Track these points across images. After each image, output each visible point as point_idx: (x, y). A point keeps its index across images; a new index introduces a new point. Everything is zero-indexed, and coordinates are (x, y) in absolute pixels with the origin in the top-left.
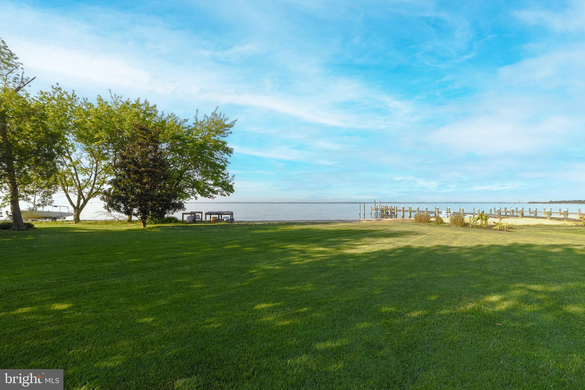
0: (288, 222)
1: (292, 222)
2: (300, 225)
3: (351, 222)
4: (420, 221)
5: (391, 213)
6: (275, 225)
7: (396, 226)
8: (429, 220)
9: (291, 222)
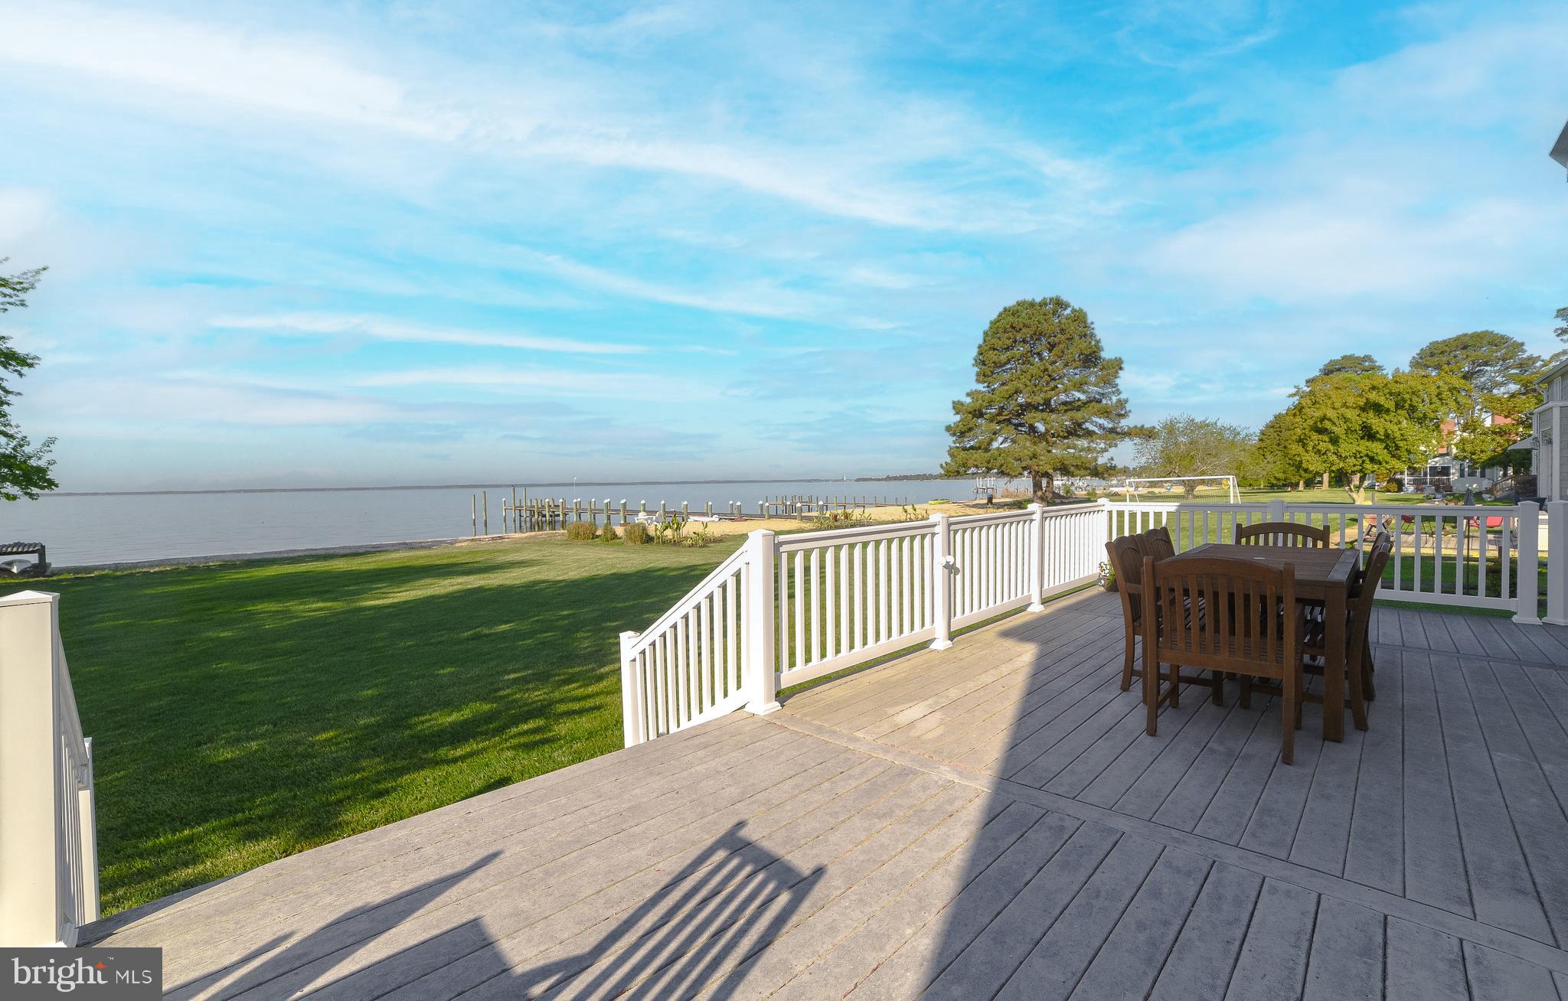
0: (254, 557)
1: (265, 556)
2: (289, 564)
3: (429, 548)
4: (577, 535)
5: (551, 516)
6: (214, 570)
7: (517, 550)
8: (593, 534)
9: (261, 557)
